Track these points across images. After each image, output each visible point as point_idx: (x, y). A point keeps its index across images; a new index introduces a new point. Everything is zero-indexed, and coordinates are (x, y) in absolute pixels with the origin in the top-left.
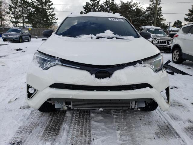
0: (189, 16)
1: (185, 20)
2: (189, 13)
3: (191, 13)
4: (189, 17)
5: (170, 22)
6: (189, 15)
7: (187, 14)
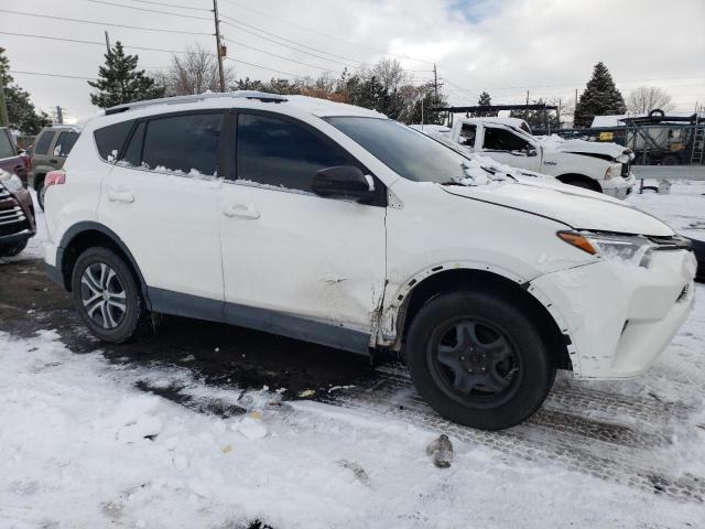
0: (102, 89)
1: (94, 103)
2: (101, 78)
3: (106, 79)
4: (105, 92)
5: (58, 108)
6: (103, 86)
7: (96, 82)
